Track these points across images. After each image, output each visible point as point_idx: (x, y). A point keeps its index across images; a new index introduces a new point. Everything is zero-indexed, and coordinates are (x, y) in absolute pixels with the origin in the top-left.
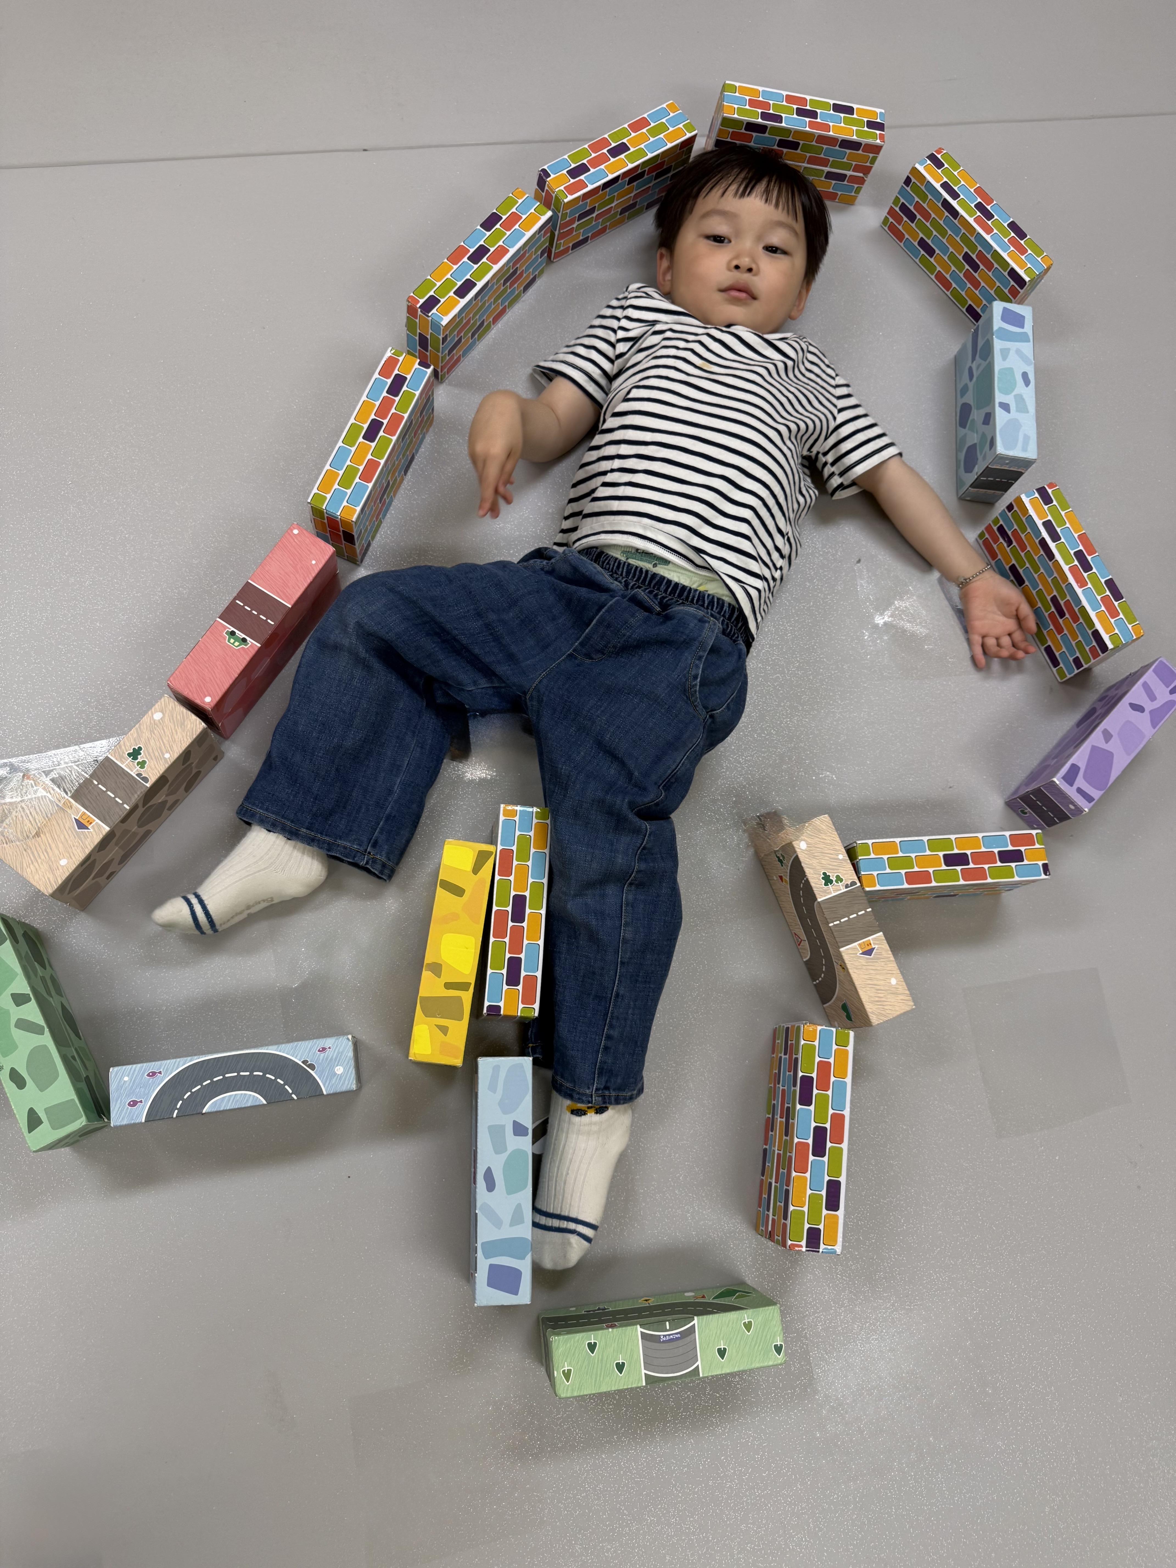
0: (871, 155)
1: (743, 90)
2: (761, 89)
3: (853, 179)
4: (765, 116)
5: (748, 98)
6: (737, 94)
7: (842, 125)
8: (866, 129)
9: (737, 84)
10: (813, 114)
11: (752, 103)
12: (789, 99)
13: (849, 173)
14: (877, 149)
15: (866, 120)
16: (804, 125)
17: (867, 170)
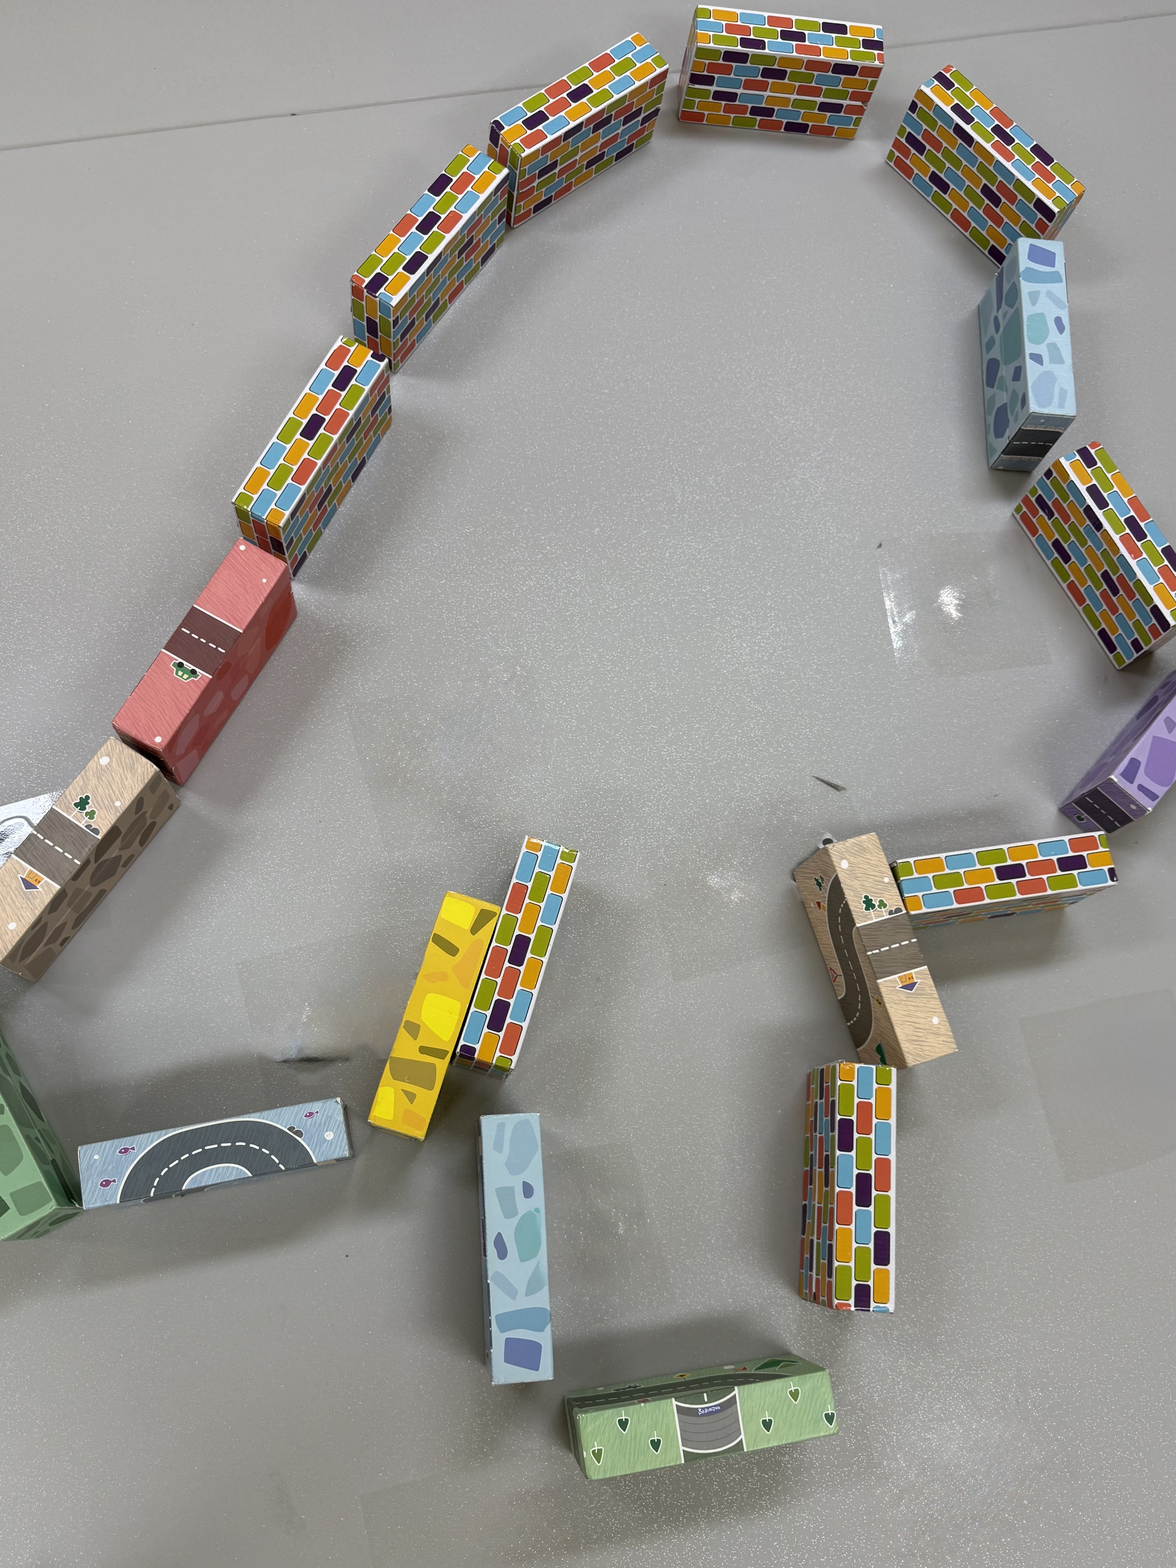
0: (870, 79)
1: (719, 15)
2: (739, 11)
3: (851, 109)
4: (745, 43)
5: (724, 23)
6: (712, 20)
7: (834, 46)
8: (862, 49)
9: (711, 8)
10: (800, 37)
11: (730, 28)
12: (772, 21)
13: (845, 103)
14: (875, 72)
15: (861, 39)
16: (790, 50)
17: (865, 98)
